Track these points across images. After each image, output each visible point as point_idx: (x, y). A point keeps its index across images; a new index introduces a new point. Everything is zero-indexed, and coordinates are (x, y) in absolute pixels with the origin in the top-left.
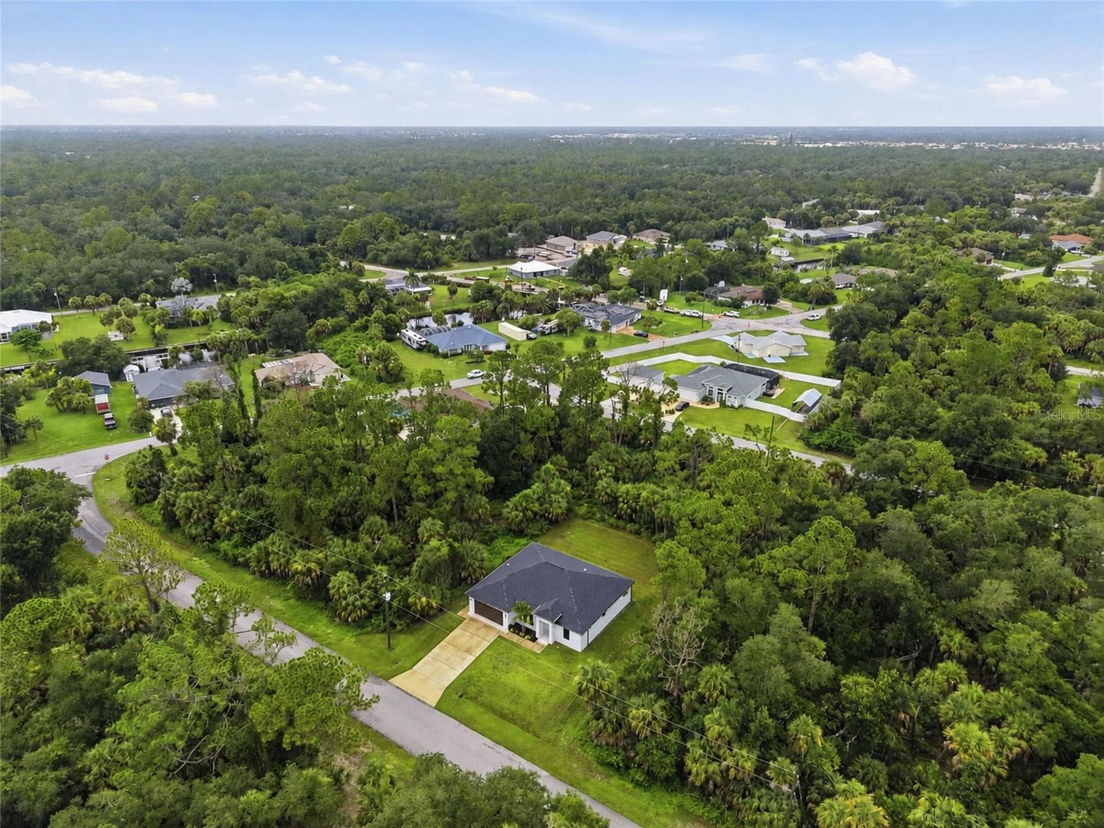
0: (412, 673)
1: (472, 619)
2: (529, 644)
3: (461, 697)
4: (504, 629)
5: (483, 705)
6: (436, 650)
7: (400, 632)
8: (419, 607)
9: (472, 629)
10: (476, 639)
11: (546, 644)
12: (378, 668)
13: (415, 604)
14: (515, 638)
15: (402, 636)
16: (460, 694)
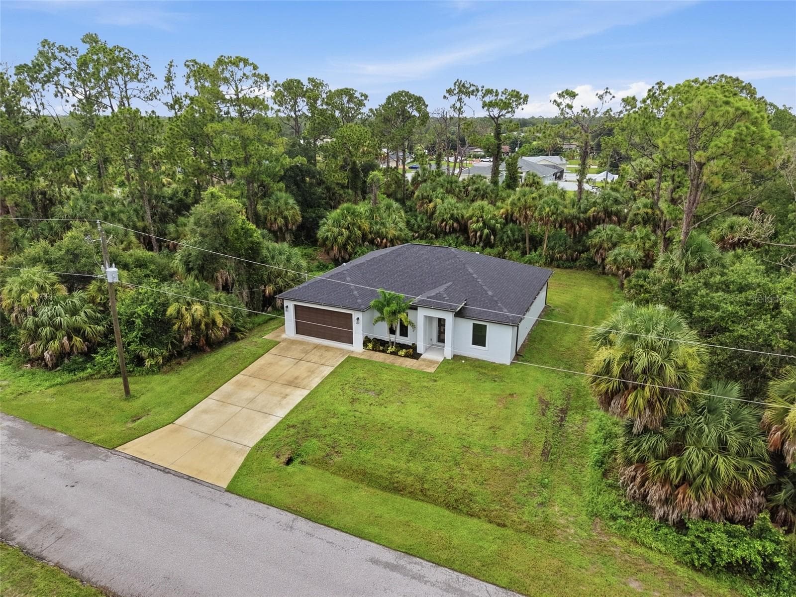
0: (176, 431)
1: (293, 342)
2: (410, 363)
3: (289, 462)
4: (357, 347)
5: (343, 471)
6: (227, 387)
7: (151, 372)
8: (188, 321)
9: (296, 352)
10: (304, 367)
11: (441, 359)
12: (92, 430)
13: (179, 315)
14: (379, 357)
15: (158, 378)
16: (284, 459)
